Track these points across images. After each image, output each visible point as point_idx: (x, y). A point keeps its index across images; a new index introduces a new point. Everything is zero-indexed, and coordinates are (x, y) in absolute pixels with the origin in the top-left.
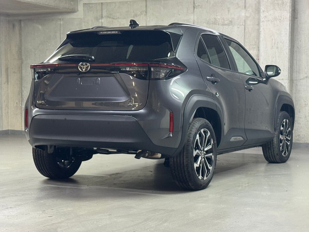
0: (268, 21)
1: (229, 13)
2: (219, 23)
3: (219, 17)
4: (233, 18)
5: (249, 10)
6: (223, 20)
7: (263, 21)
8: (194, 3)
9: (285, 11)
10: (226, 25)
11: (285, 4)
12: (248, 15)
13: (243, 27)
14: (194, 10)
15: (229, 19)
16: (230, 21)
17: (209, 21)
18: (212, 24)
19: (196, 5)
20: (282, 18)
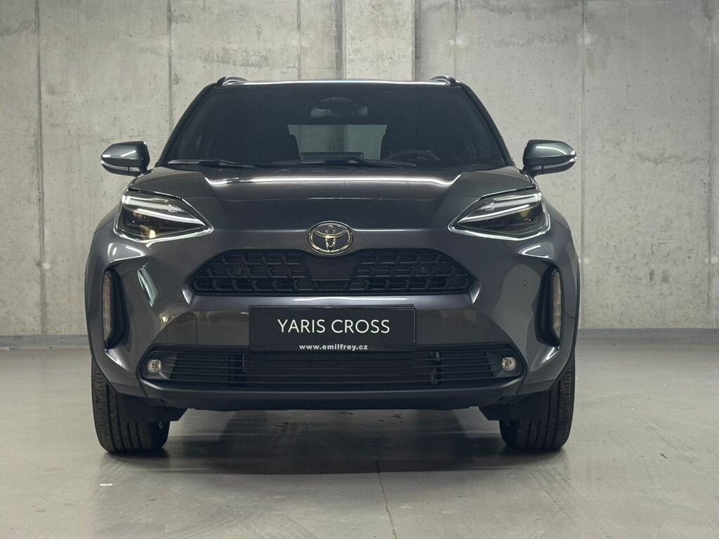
0: (364, 60)
1: (259, 39)
2: (234, 61)
3: (235, 46)
4: (270, 50)
5: (308, 34)
6: (244, 54)
7: (352, 61)
8: (170, 11)
9: (402, 40)
10: (253, 65)
11: (401, 24)
12: (305, 44)
13: (296, 71)
14: (170, 25)
15: (259, 53)
16: (262, 57)
17: (208, 55)
18: (218, 61)
19: (175, 14)
20: (396, 56)
